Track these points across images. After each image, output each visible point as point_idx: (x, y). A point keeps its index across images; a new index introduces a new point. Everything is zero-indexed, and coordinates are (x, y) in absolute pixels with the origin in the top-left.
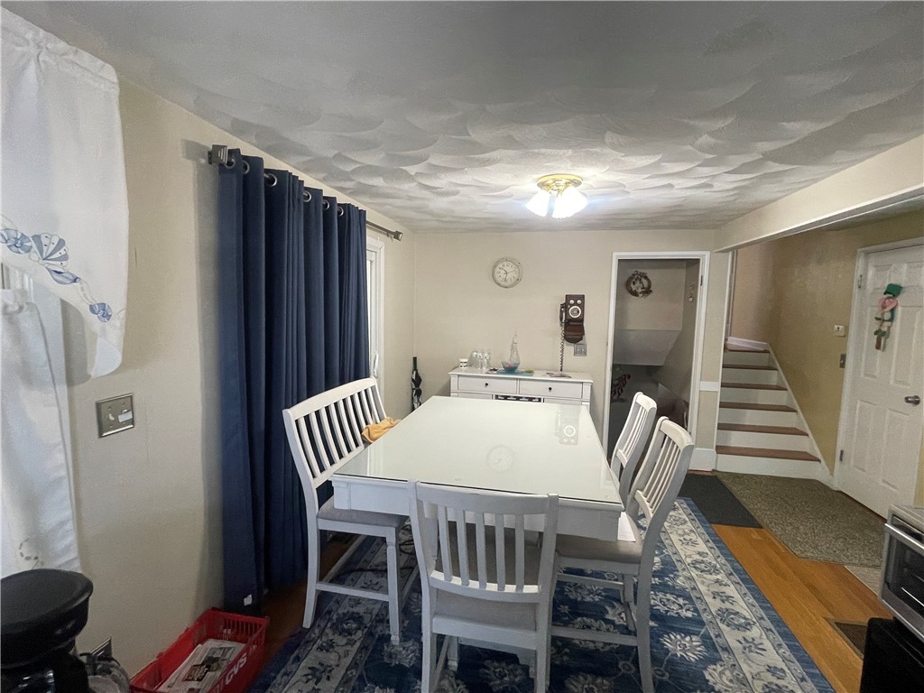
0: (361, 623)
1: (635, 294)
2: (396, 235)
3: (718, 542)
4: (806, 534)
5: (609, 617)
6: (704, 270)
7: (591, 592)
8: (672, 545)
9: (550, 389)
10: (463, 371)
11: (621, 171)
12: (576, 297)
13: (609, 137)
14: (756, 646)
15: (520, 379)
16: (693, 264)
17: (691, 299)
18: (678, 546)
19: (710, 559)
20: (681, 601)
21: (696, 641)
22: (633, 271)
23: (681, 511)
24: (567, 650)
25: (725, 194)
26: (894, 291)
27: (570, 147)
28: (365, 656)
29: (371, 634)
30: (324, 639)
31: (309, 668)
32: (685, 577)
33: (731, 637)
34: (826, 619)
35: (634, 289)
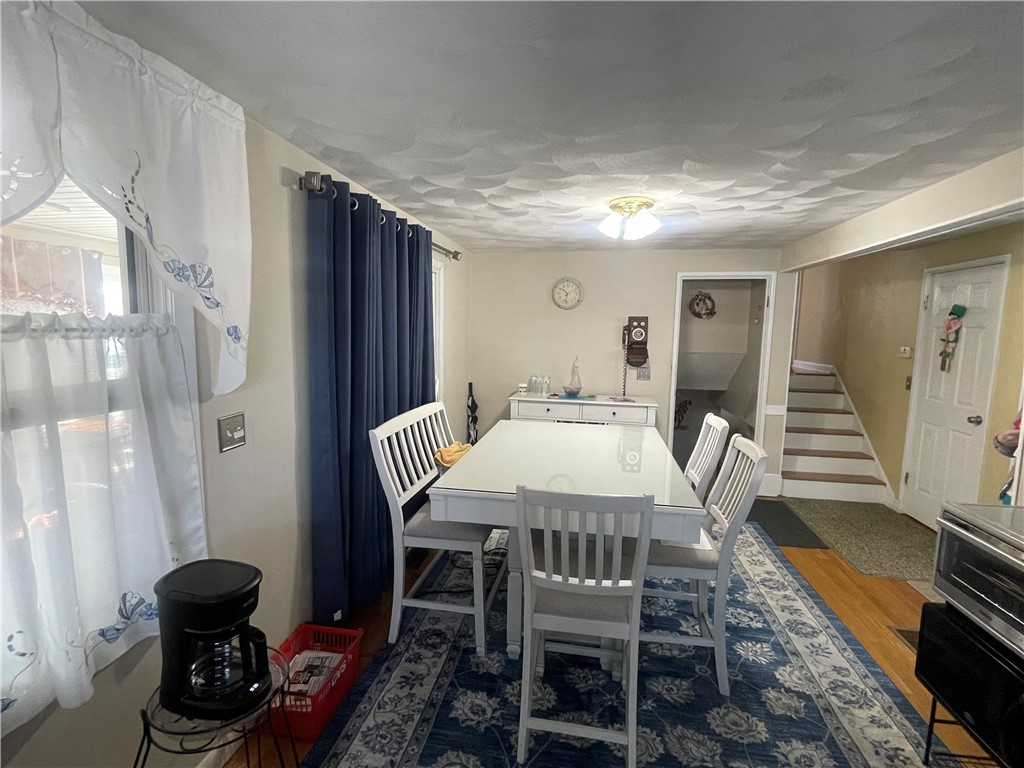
0: (445, 639)
1: (699, 315)
2: (455, 255)
3: (785, 561)
4: (871, 553)
5: (683, 628)
6: (771, 292)
7: (663, 608)
8: (741, 566)
9: (614, 413)
10: (523, 396)
11: (695, 195)
12: (639, 319)
13: (687, 164)
14: (823, 651)
15: (583, 404)
16: (759, 285)
17: (757, 321)
18: (747, 566)
19: (778, 577)
20: (751, 614)
21: (766, 647)
22: (696, 292)
23: (748, 535)
24: (645, 658)
25: (794, 216)
26: (958, 312)
27: (648, 173)
28: (453, 666)
29: (455, 648)
30: (411, 652)
31: (402, 677)
32: (755, 594)
33: (799, 643)
34: (888, 627)
35: (697, 311)
